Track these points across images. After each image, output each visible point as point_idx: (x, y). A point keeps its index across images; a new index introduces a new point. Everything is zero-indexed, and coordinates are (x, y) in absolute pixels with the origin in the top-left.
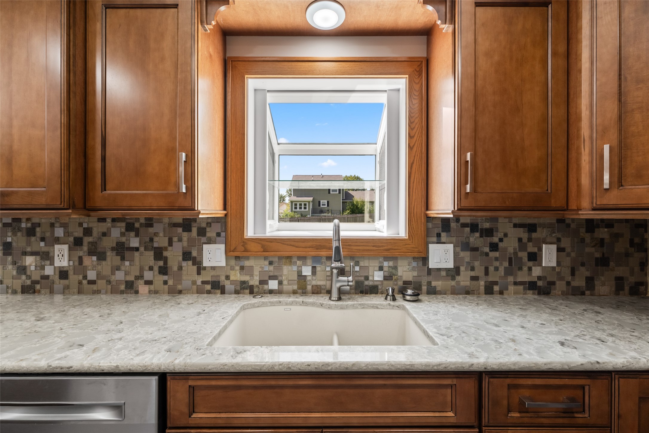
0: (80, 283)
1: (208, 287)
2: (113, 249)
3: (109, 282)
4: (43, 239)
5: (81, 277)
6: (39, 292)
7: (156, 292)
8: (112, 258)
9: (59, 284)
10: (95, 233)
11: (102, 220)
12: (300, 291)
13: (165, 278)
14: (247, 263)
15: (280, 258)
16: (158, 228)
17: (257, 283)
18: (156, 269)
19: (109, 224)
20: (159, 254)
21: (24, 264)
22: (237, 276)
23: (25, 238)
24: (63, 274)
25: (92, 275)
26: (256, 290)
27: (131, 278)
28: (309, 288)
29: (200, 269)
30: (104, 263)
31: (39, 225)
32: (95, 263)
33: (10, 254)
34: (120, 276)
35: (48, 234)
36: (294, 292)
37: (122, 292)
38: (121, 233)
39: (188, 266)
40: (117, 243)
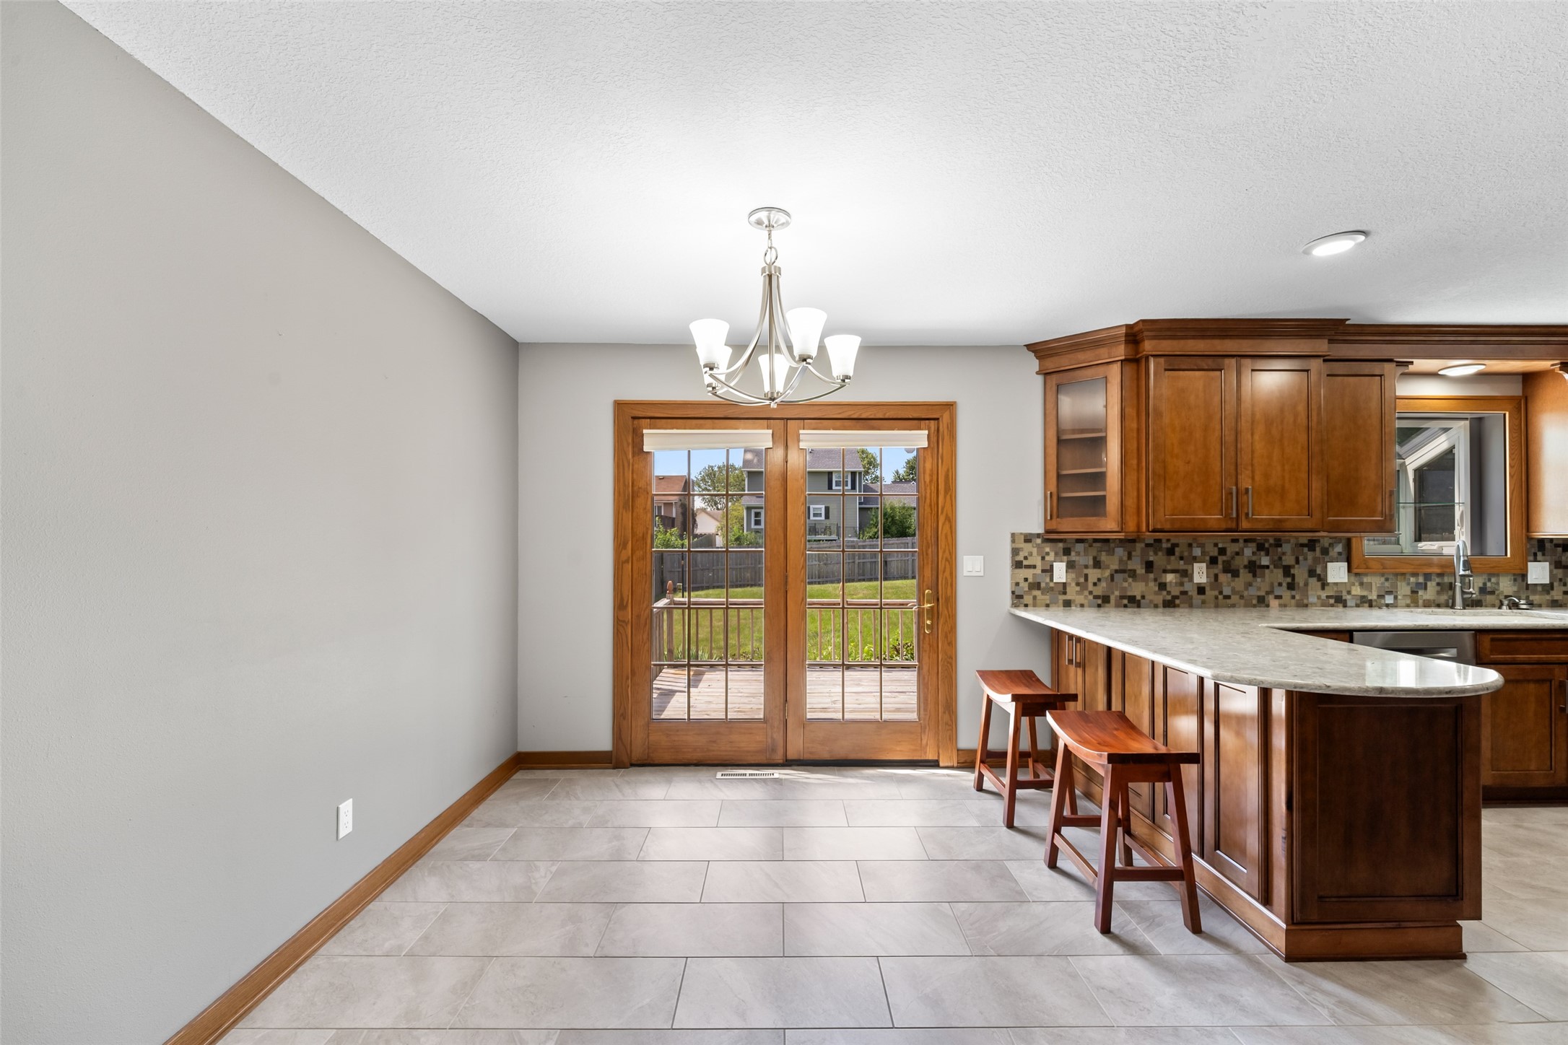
0: (1216, 598)
1: (1332, 601)
2: (1245, 567)
3: (1242, 597)
4: (1181, 558)
5: (1216, 593)
6: (1178, 606)
7: (1285, 606)
8: (1245, 576)
9: (1197, 599)
10: (1228, 553)
11: (1235, 541)
12: (1412, 605)
13: (1293, 593)
14: (1365, 580)
15: (1396, 575)
16: (1287, 548)
17: (1375, 597)
18: (1285, 585)
19: (1241, 543)
20: (1287, 571)
21: (1164, 581)
22: (1357, 591)
23: (1165, 557)
24: (1201, 590)
25: (1227, 591)
26: (1374, 604)
27: (1262, 593)
28: (1421, 602)
29: (1324, 585)
30: (1236, 579)
31: (1177, 545)
32: (1230, 580)
33: (1152, 572)
34: (1253, 592)
35: (1186, 554)
36: (1408, 606)
37: (1254, 606)
38: (1253, 553)
39: (1313, 581)
40: (1250, 562)
